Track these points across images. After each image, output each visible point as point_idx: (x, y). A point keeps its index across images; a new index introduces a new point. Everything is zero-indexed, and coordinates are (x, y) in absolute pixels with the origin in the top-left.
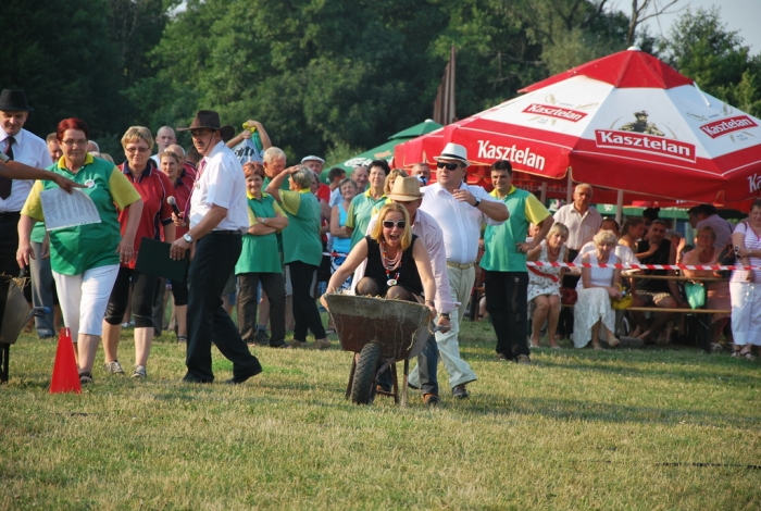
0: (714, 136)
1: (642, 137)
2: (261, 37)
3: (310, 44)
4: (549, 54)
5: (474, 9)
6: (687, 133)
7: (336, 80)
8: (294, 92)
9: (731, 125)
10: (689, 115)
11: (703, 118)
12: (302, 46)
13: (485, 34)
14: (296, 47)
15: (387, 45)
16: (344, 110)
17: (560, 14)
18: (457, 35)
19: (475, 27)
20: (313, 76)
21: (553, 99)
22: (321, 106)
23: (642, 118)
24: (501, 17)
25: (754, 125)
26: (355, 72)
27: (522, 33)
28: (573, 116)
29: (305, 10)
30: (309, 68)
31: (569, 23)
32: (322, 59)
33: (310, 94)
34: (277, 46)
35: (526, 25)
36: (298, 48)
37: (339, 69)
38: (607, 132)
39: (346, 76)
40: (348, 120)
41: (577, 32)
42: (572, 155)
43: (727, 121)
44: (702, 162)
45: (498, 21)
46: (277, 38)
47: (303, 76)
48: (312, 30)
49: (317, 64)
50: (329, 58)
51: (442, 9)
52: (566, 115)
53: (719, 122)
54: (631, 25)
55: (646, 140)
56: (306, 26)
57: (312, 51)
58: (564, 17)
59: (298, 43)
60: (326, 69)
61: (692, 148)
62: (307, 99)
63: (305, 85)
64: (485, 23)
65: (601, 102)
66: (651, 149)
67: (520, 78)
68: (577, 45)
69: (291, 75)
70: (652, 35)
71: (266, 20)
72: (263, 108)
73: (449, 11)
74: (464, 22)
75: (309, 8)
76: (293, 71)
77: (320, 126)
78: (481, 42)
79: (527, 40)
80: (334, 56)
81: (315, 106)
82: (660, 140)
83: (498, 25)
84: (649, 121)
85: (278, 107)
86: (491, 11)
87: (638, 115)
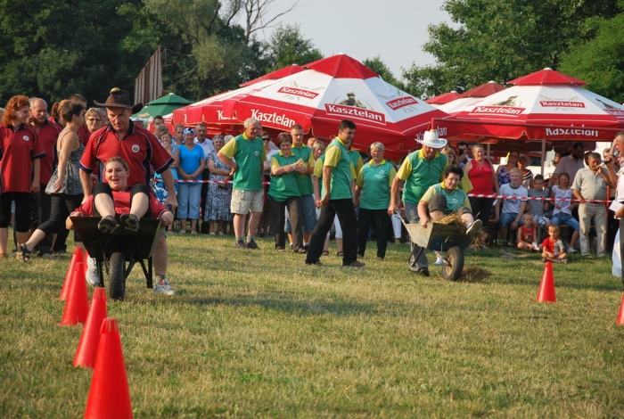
0: (395, 109)
1: (353, 109)
2: (7, 34)
3: (40, 39)
4: (196, 50)
5: (148, 20)
6: (379, 107)
7: (59, 63)
8: (31, 70)
9: (403, 102)
10: (379, 96)
11: (386, 98)
12: (35, 40)
13: (155, 36)
14: (30, 41)
15: (92, 42)
16: (64, 82)
17: (203, 25)
18: (138, 37)
19: (149, 31)
20: (43, 60)
21: (295, 84)
22: (49, 80)
23: (352, 97)
24: (165, 26)
25: (416, 102)
26: (72, 58)
27: (179, 36)
28: (310, 95)
29: (37, 17)
30: (40, 55)
31: (209, 31)
32: (49, 49)
33: (41, 72)
34: (18, 40)
35: (181, 32)
36: (32, 42)
37: (60, 56)
38: (332, 106)
39: (65, 61)
40: (67, 89)
41: (214, 37)
42: (312, 120)
43: (401, 99)
44: (389, 125)
45: (163, 28)
46: (17, 35)
47: (36, 60)
48: (42, 30)
49: (46, 52)
50: (53, 49)
51: (127, 20)
52: (305, 94)
53: (396, 101)
54: (246, 34)
55: (355, 111)
56: (38, 27)
57: (41, 44)
58: (206, 27)
59: (32, 39)
60: (52, 56)
61: (383, 116)
62: (39, 75)
63: (38, 66)
64: (155, 29)
65: (326, 87)
66: (359, 116)
67: (178, 64)
68: (214, 45)
69: (28, 59)
70: (259, 40)
71: (10, 23)
72: (10, 80)
73: (132, 21)
74: (142, 28)
75: (40, 15)
76: (29, 56)
77: (48, 92)
78: (153, 41)
79: (183, 41)
80: (57, 47)
81: (45, 79)
82: (364, 111)
83: (164, 31)
84: (356, 98)
85: (20, 80)
86: (159, 22)
87: (349, 95)
